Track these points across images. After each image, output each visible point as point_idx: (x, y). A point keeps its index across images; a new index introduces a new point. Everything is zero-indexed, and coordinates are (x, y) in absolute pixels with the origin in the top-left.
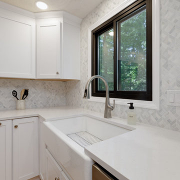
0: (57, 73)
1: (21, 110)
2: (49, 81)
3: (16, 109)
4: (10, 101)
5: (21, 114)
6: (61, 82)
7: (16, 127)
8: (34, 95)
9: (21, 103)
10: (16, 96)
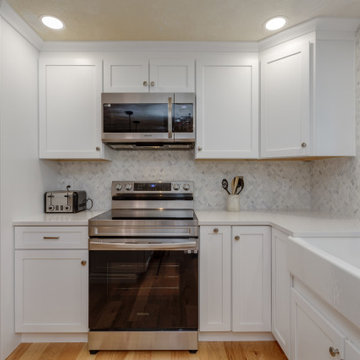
0: (303, 145)
1: (235, 211)
2: (277, 162)
3: (226, 209)
4: (216, 196)
5: (234, 218)
6: (301, 162)
7: (237, 238)
8: (252, 187)
9: (234, 200)
10: (226, 189)
